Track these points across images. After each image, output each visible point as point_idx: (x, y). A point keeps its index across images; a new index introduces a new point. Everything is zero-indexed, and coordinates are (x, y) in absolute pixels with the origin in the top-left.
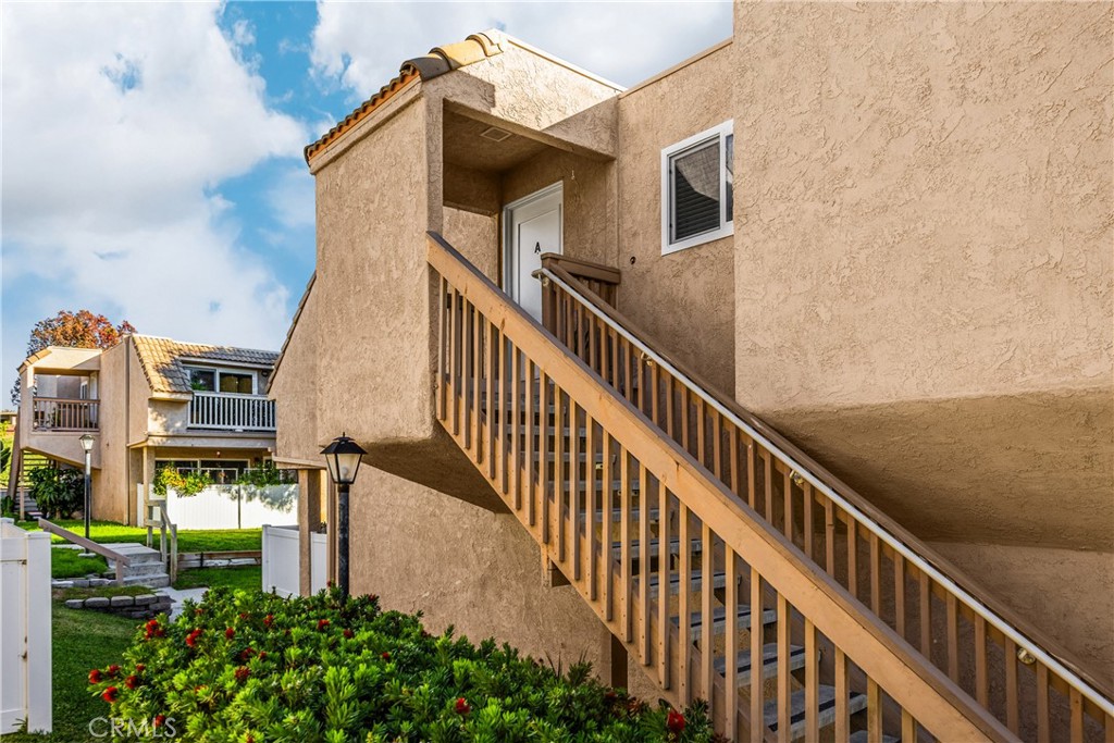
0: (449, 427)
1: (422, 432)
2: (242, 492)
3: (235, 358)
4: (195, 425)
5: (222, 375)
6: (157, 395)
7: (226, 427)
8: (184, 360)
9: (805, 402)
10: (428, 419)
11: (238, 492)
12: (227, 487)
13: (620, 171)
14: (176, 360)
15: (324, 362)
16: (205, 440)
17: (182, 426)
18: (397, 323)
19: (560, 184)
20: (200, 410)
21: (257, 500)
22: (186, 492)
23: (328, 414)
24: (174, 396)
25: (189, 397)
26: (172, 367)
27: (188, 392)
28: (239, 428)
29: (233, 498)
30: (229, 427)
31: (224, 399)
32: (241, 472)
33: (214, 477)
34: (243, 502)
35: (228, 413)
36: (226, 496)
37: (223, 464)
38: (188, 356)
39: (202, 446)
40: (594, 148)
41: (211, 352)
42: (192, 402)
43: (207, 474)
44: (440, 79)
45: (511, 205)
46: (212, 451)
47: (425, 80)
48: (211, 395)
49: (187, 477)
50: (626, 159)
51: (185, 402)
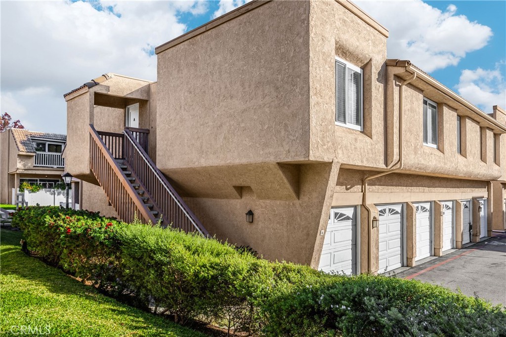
0: (93, 170)
1: (87, 172)
2: (55, 191)
3: (54, 138)
4: (37, 165)
5: (49, 145)
6: (21, 153)
7: (50, 166)
8: (33, 138)
9: (166, 167)
10: (89, 169)
11: (54, 191)
12: (49, 189)
13: (150, 103)
14: (29, 139)
15: (68, 152)
16: (41, 171)
17: (31, 165)
18: (83, 145)
19: (138, 103)
20: (39, 159)
21: (62, 195)
22: (33, 191)
23: (69, 166)
24: (28, 154)
25: (35, 154)
26: (27, 142)
27: (34, 152)
28: (55, 167)
29: (52, 194)
30: (51, 166)
31: (49, 155)
32: (55, 184)
33: (44, 186)
34: (56, 196)
35: (51, 160)
36: (48, 193)
37: (49, 181)
38: (34, 137)
39: (40, 173)
40: (141, 98)
41: (44, 136)
42: (36, 156)
43: (41, 184)
44: (94, 87)
45: (128, 107)
46: (44, 175)
47: (89, 88)
48: (44, 153)
49: (33, 186)
50: (151, 101)
51: (33, 156)
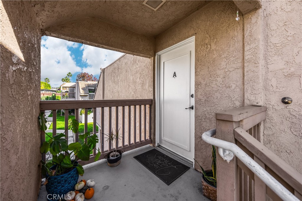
6: (81, 94)
14: (87, 86)
19: (193, 38)
20: (91, 97)
24: (85, 95)
26: (85, 88)
38: (90, 85)
45: (159, 53)
51: (88, 95)
